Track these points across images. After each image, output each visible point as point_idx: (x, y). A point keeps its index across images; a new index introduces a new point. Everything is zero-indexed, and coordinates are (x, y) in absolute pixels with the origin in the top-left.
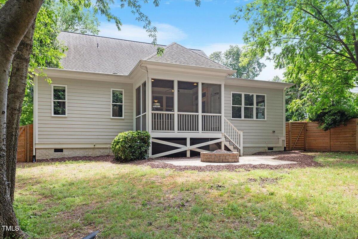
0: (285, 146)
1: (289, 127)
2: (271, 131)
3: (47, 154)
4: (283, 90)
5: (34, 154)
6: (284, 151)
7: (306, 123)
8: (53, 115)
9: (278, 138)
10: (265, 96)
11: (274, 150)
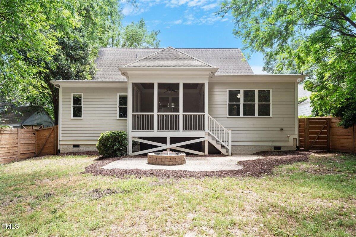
0: (298, 145)
1: (305, 123)
2: (279, 129)
3: (68, 149)
4: (294, 83)
5: (59, 149)
6: (297, 150)
7: (330, 119)
8: (72, 118)
9: (288, 137)
10: (270, 91)
11: (283, 149)
